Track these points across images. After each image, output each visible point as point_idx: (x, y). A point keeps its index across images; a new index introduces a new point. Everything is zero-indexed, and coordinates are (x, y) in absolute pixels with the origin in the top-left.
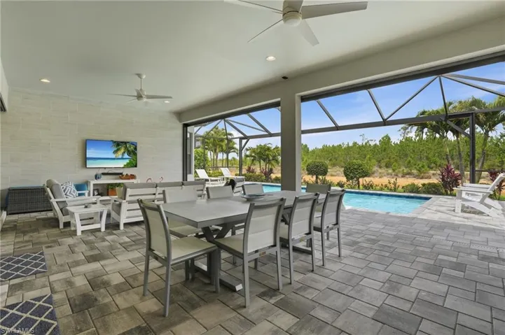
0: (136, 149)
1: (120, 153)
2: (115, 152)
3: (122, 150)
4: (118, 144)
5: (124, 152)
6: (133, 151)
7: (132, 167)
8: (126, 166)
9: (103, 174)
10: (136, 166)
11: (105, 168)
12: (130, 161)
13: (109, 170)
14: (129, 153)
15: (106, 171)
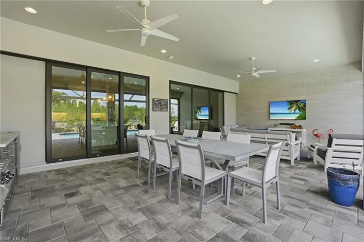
0: (305, 106)
1: (293, 109)
2: (289, 109)
3: (295, 107)
4: (291, 103)
5: (296, 109)
6: (302, 108)
7: (302, 119)
8: (297, 119)
9: (281, 124)
10: (305, 119)
11: (282, 120)
12: (300, 115)
13: (285, 121)
14: (300, 109)
15: (283, 122)
